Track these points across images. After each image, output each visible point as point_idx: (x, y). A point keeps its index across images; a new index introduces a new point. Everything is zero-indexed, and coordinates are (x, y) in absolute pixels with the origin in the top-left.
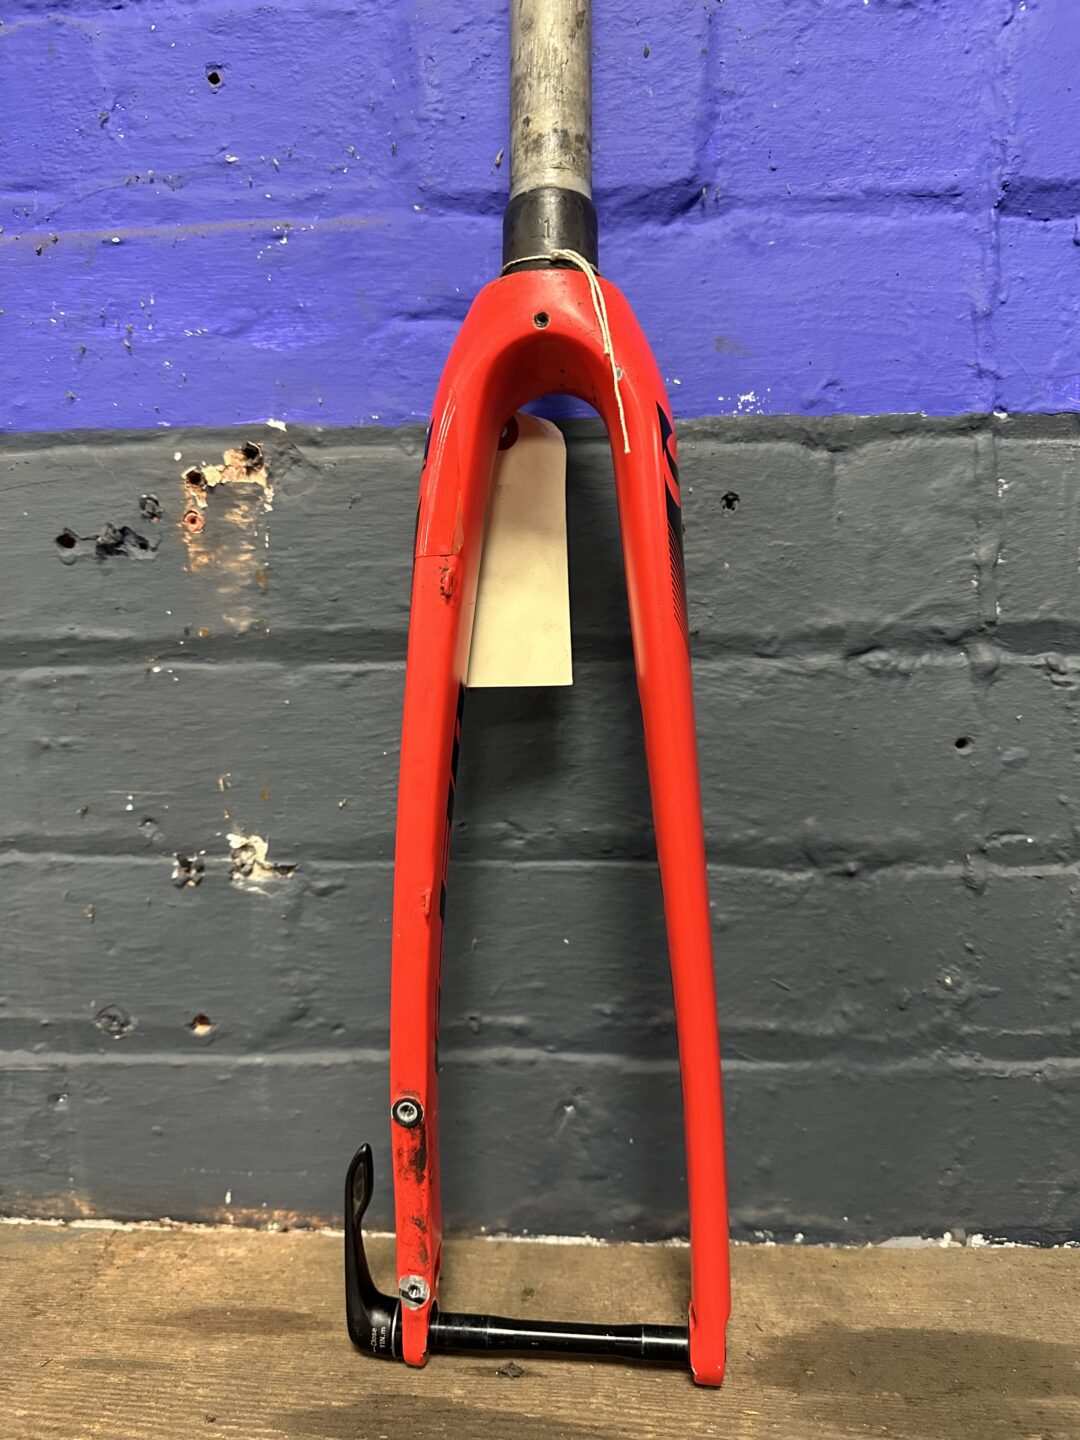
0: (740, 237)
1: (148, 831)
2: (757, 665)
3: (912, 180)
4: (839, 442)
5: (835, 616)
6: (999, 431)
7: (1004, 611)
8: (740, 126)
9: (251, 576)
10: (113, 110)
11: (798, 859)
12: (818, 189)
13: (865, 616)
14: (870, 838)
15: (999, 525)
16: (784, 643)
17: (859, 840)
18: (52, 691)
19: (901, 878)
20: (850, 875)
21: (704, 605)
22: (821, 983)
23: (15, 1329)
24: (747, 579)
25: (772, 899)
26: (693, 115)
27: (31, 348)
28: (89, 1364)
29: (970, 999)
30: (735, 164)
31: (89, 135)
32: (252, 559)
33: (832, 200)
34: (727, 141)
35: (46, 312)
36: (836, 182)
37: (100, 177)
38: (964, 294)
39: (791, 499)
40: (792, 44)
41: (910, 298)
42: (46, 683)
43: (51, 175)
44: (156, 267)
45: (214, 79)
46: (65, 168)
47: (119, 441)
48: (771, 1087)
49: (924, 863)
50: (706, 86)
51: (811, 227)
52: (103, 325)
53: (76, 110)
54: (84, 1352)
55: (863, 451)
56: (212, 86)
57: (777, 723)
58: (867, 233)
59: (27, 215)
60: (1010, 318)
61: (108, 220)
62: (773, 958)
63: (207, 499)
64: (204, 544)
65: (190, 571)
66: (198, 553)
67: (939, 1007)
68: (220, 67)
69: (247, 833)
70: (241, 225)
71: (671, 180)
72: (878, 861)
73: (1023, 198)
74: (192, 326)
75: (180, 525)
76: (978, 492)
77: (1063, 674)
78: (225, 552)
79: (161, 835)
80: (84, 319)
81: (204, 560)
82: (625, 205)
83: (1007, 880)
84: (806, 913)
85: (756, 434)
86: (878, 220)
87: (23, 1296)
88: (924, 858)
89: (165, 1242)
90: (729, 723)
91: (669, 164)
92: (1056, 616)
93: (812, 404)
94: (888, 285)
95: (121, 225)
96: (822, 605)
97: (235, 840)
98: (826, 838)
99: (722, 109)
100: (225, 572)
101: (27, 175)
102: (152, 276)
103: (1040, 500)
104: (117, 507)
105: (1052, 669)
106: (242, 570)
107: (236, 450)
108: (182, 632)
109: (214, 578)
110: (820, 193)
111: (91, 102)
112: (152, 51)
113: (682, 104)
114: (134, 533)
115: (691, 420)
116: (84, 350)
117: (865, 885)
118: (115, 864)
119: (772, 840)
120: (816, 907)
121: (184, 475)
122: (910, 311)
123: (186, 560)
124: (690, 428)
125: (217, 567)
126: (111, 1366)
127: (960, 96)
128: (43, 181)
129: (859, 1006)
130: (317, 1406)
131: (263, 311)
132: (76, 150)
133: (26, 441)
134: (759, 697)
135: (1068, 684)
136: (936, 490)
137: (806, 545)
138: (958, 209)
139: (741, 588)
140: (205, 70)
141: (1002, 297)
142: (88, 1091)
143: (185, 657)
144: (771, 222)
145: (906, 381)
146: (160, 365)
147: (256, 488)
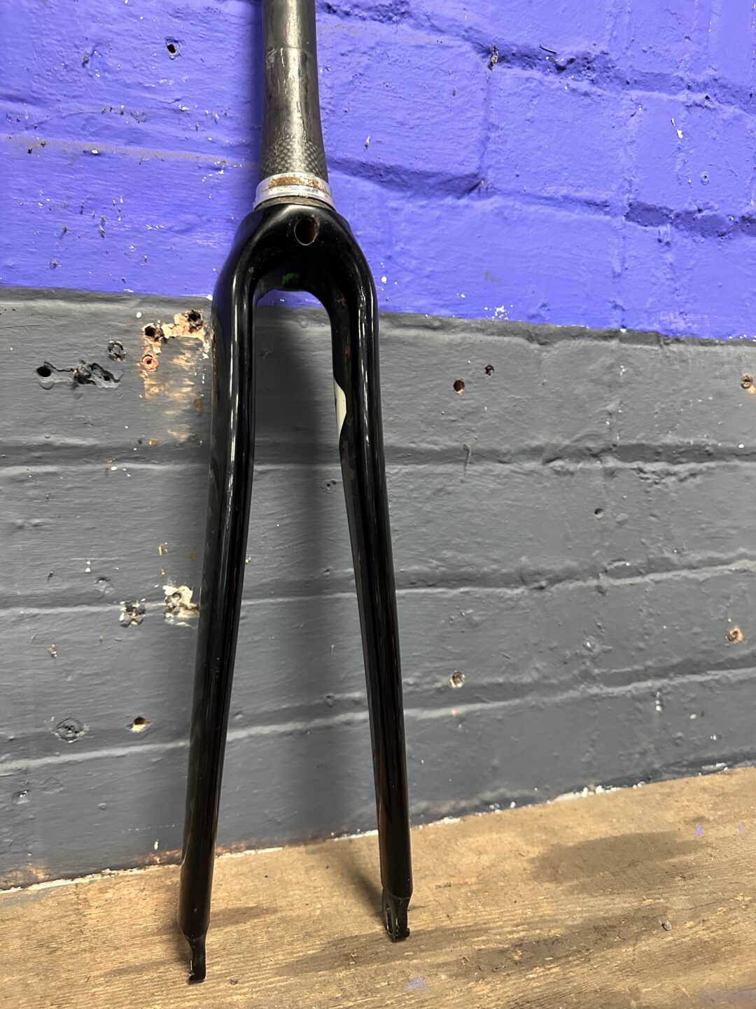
0: (499, 213)
1: (102, 587)
2: (499, 468)
3: (585, 194)
4: (544, 340)
5: (540, 440)
6: (623, 339)
7: (621, 439)
8: (501, 147)
9: (190, 403)
10: (92, 54)
11: (517, 581)
12: (540, 191)
13: (554, 440)
14: (553, 567)
15: (620, 391)
16: (512, 455)
17: (548, 568)
18: (27, 484)
19: (567, 589)
20: (542, 588)
21: (473, 431)
22: (526, 652)
23: (45, 964)
24: (495, 416)
25: (502, 605)
26: (479, 136)
27: (20, 223)
28: (120, 972)
29: (599, 654)
30: (498, 169)
31: (72, 70)
32: (192, 391)
33: (546, 198)
34: (494, 154)
35: (35, 197)
36: (549, 189)
37: (80, 103)
38: (609, 262)
39: (520, 371)
40: (528, 104)
41: (583, 261)
42: (23, 478)
43: (39, 94)
44: (125, 176)
45: (171, 49)
46: (51, 91)
47: (92, 300)
48: (499, 717)
49: (577, 580)
50: (486, 120)
51: (536, 212)
52: (81, 213)
53: (62, 49)
54: (111, 966)
55: (557, 346)
56: (171, 54)
57: (509, 502)
58: (564, 220)
59: (18, 121)
60: (629, 278)
61: (85, 136)
62: (502, 640)
63: (161, 347)
64: (157, 378)
65: (144, 398)
66: (152, 385)
67: (584, 660)
68: (176, 42)
69: (177, 585)
70: (190, 156)
71: (466, 173)
72: (555, 580)
73: (637, 213)
74: (152, 222)
75: (139, 365)
76: (612, 372)
77: (645, 473)
78: (171, 386)
79: (111, 589)
80: (66, 207)
81: (156, 390)
82: (439, 184)
83: (617, 587)
84: (520, 612)
85: (503, 332)
86: (568, 213)
87: (35, 942)
88: (578, 577)
89: (121, 884)
90: (484, 502)
91: (466, 164)
92: (644, 442)
93: (534, 317)
94: (573, 252)
95: (96, 141)
96: (533, 433)
97: (169, 590)
98: (531, 568)
99: (493, 135)
100: (171, 400)
101: (19, 90)
102: (123, 182)
103: (639, 378)
104: (89, 348)
105: (641, 470)
106: (184, 398)
107: (183, 315)
108: (136, 442)
109: (162, 404)
110: (540, 193)
111: (76, 46)
112: (124, 18)
113: (473, 128)
114: (101, 368)
115: (471, 320)
116: (65, 231)
117: (549, 594)
118: (74, 613)
119: (504, 571)
120: (524, 609)
121: (143, 329)
122: (583, 268)
123: (142, 389)
124: (469, 325)
125: (165, 396)
126: (139, 969)
127: (610, 151)
128: (34, 98)
129: (545, 664)
130: (299, 957)
131: (204, 218)
132: (61, 79)
133: (13, 293)
134: (499, 487)
135: (648, 479)
136: (592, 370)
137: (527, 398)
138: (607, 213)
139: (493, 422)
140: (164, 41)
141: (626, 265)
142: (45, 786)
143: (136, 459)
144: (516, 206)
145: (580, 307)
146: (127, 248)
147: (197, 342)
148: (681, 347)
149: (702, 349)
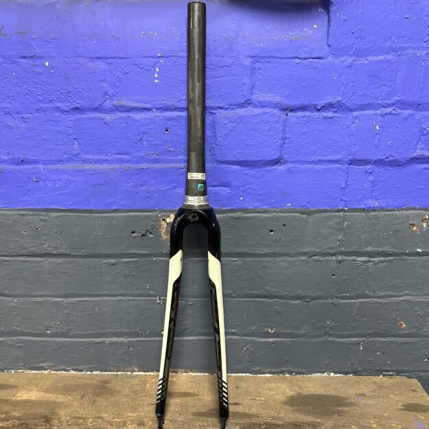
0: (289, 171)
2: (289, 259)
3: (329, 158)
4: (309, 214)
5: (307, 249)
6: (346, 211)
7: (344, 249)
8: (290, 145)
10: (143, 137)
11: (297, 298)
13: (313, 250)
15: (344, 232)
16: (295, 254)
17: (310, 295)
18: (129, 264)
19: (319, 302)
20: (308, 302)
21: (278, 247)
22: (301, 323)
24: (288, 241)
25: (290, 306)
26: (279, 144)
27: (124, 191)
29: (333, 326)
30: (289, 154)
31: (137, 143)
33: (310, 162)
34: (287, 149)
35: (128, 183)
36: (312, 158)
37: (140, 153)
38: (339, 183)
39: (298, 225)
40: (303, 126)
41: (327, 184)
45: (167, 131)
46: (131, 150)
47: (146, 212)
48: (289, 344)
50: (283, 137)
51: (306, 167)
52: (142, 186)
53: (133, 137)
55: (314, 215)
57: (293, 271)
58: (319, 169)
59: (122, 161)
60: (350, 188)
61: (142, 163)
62: (290, 318)
63: (167, 225)
64: (166, 234)
65: (162, 240)
67: (326, 328)
68: (168, 128)
70: (174, 165)
71: (274, 159)
72: (314, 299)
73: (354, 162)
74: (163, 187)
75: (160, 230)
76: (340, 225)
77: (356, 261)
79: (154, 293)
80: (137, 185)
81: (165, 237)
82: (263, 163)
83: (342, 303)
85: (291, 212)
86: (321, 166)
87: (132, 390)
88: (324, 298)
90: (283, 271)
91: (274, 155)
92: (356, 250)
93: (303, 206)
94: (322, 181)
95: (145, 164)
96: (304, 247)
98: (303, 295)
99: (287, 141)
101: (122, 151)
102: (153, 176)
103: (354, 226)
104: (145, 226)
107: (173, 215)
108: (160, 252)
110: (307, 160)
111: (137, 135)
112: (152, 124)
113: (277, 142)
114: (149, 231)
115: (276, 209)
116: (137, 192)
117: (311, 304)
118: (143, 299)
119: (291, 295)
120: (300, 308)
121: (161, 219)
123: (160, 237)
127: (342, 139)
128: (126, 153)
129: (309, 328)
131: (179, 184)
132: (134, 146)
134: (289, 265)
135: (358, 264)
136: (330, 224)
137: (301, 235)
138: (339, 164)
139: (286, 243)
140: (165, 128)
141: (348, 184)
142: (137, 346)
143: (160, 257)
144: (297, 166)
145: (325, 201)
146: (155, 196)
148: (376, 213)
149: (387, 213)
